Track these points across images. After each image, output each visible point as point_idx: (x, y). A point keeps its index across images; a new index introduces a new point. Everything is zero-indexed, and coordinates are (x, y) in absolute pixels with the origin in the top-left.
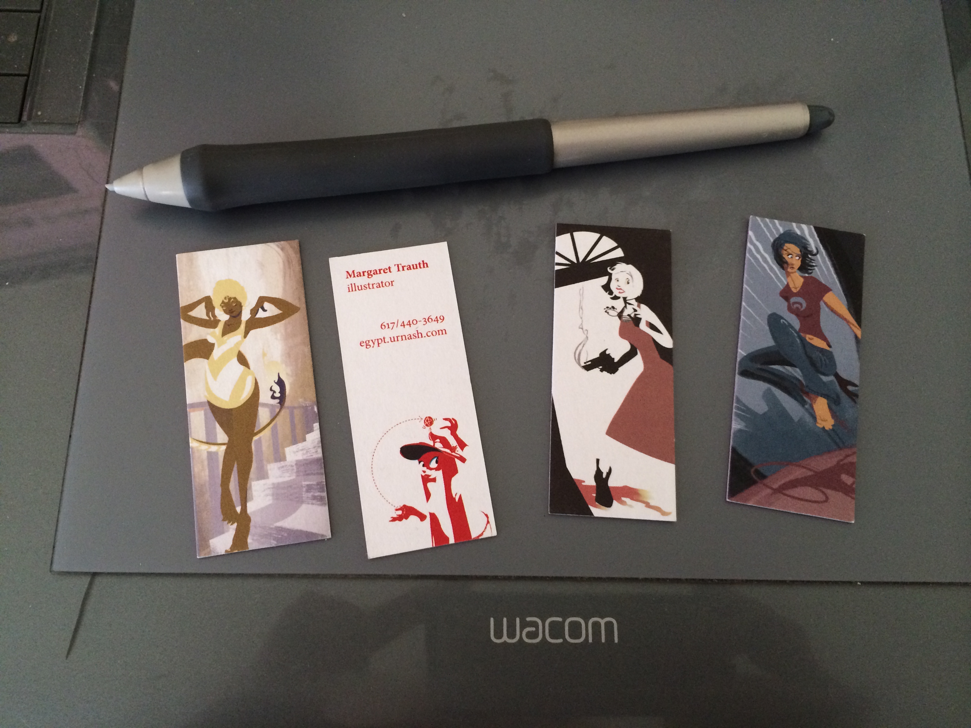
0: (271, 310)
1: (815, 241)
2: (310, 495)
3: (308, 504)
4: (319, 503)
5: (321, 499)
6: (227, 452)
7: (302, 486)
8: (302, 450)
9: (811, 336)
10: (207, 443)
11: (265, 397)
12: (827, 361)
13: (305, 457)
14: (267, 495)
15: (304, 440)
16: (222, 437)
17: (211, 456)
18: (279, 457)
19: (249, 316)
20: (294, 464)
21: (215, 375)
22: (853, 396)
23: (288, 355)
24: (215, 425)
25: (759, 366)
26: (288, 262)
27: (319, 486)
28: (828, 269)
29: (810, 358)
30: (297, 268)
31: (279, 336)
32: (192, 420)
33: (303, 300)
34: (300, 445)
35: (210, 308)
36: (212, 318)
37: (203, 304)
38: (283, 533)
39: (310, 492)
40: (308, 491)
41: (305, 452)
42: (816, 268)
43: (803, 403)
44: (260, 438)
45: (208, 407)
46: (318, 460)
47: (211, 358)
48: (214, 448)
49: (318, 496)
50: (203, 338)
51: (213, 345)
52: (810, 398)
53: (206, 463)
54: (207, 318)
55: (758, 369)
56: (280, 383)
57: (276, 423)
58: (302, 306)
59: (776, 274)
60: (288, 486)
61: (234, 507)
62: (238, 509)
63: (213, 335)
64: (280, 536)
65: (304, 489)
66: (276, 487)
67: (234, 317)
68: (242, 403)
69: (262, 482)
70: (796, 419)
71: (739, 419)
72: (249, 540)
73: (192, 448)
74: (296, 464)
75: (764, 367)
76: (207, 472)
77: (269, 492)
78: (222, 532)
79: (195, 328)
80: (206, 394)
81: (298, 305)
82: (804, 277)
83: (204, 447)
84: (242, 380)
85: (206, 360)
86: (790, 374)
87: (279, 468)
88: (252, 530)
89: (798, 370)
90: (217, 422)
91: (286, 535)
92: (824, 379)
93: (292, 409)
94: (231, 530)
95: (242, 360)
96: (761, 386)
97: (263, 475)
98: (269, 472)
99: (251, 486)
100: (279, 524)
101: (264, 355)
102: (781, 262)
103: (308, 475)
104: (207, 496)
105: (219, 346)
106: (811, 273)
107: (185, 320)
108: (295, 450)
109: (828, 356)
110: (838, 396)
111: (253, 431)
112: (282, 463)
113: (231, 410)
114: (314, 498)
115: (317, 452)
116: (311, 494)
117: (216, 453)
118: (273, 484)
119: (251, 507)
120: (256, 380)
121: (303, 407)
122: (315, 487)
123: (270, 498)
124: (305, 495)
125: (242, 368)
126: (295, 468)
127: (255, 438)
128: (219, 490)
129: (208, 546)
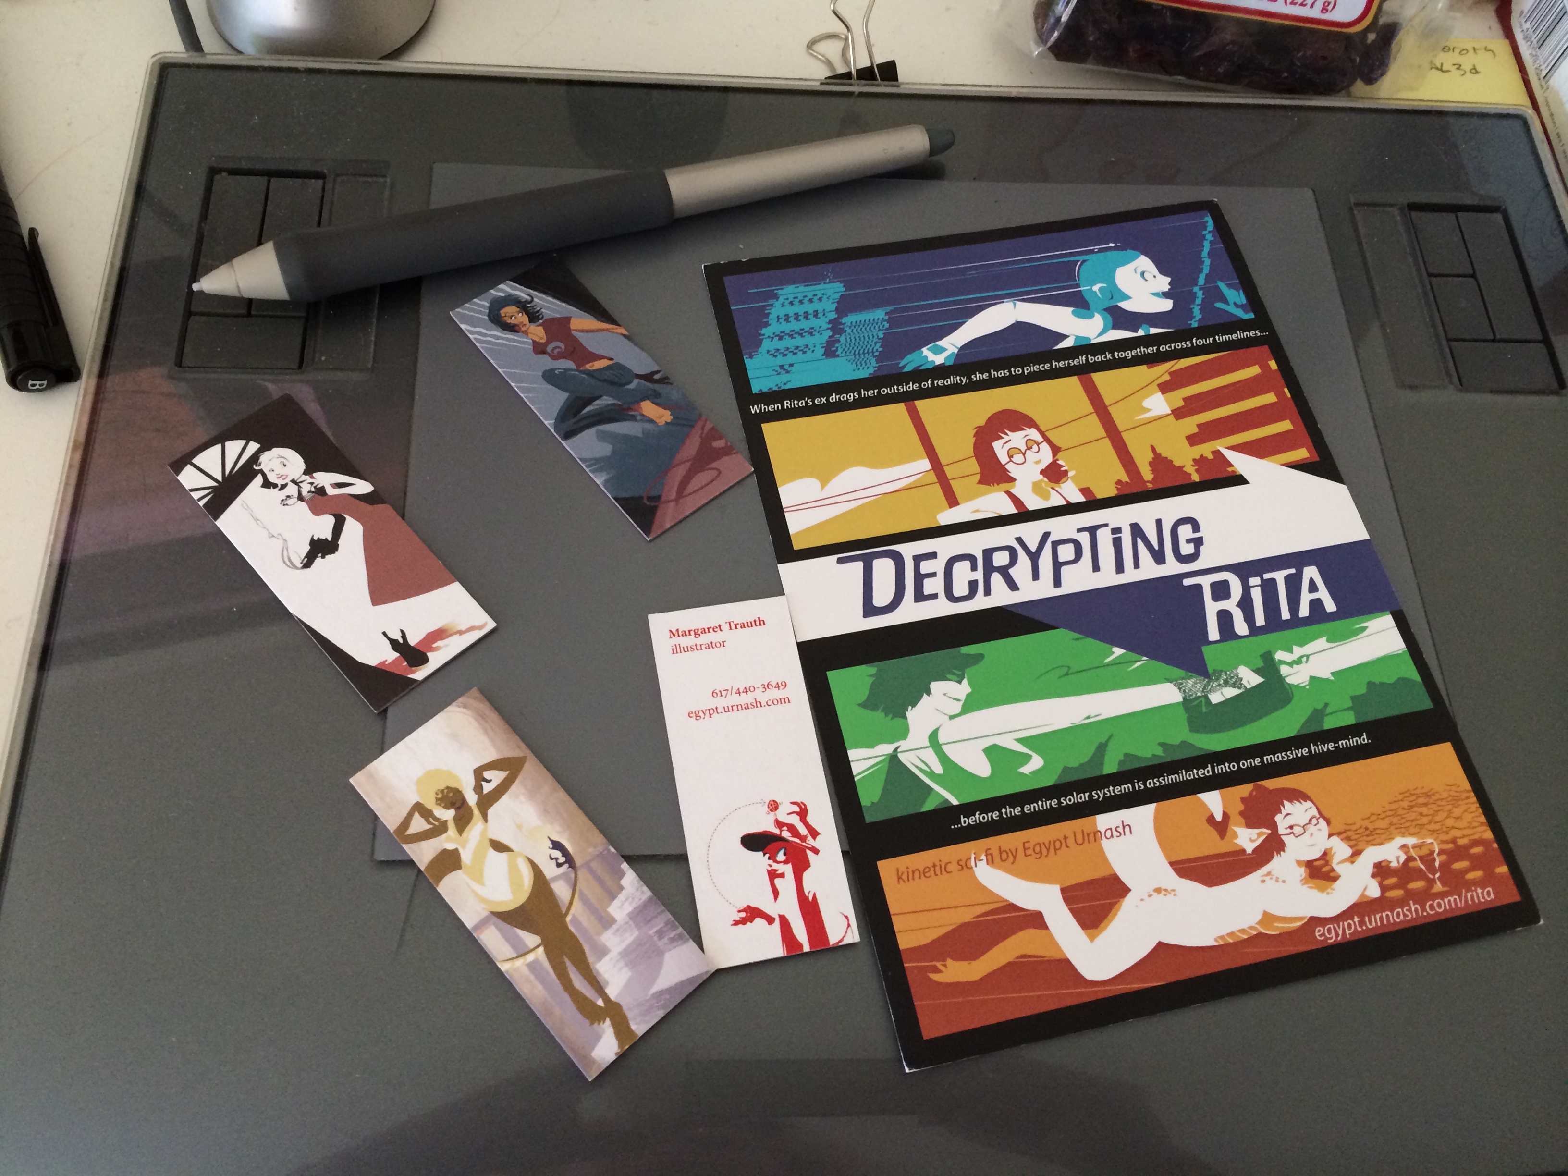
0: (496, 777)
1: (521, 291)
2: (666, 940)
3: (670, 950)
4: (680, 942)
5: (680, 937)
6: (547, 952)
7: (652, 937)
8: (626, 900)
9: (591, 364)
10: (520, 956)
11: (550, 870)
12: (621, 372)
13: (634, 905)
14: (621, 969)
15: (622, 888)
16: (531, 939)
17: (533, 967)
18: (607, 922)
19: (476, 797)
20: (627, 919)
21: (480, 880)
22: (664, 380)
23: (546, 811)
24: (515, 933)
25: (573, 420)
26: (481, 717)
27: (669, 926)
28: (552, 303)
29: (605, 381)
30: (494, 716)
31: (522, 798)
32: (486, 943)
33: (523, 746)
34: (621, 897)
35: (426, 814)
36: (437, 823)
37: (417, 815)
38: (663, 997)
39: (663, 938)
40: (660, 938)
41: (630, 900)
42: (543, 310)
43: (633, 418)
44: (574, 916)
45: (495, 919)
46: (650, 900)
47: (463, 865)
48: (530, 957)
49: (675, 936)
50: (440, 849)
51: (456, 850)
52: (635, 410)
53: (532, 977)
54: (431, 826)
55: (574, 423)
56: (556, 845)
57: (580, 890)
58: (528, 753)
59: (515, 341)
60: (637, 945)
61: (594, 1004)
62: (600, 1002)
63: (449, 840)
64: (662, 1002)
65: (656, 938)
66: (625, 954)
67: (459, 808)
68: (530, 891)
69: (607, 958)
70: (640, 435)
71: (597, 474)
72: (633, 1027)
73: (507, 971)
74: (631, 918)
75: (578, 417)
76: (540, 987)
77: (622, 964)
78: (598, 1038)
79: (425, 844)
80: (483, 906)
81: (521, 755)
82: (540, 325)
83: (519, 962)
84: (513, 868)
85: (459, 871)
86: (604, 406)
87: (615, 933)
88: (630, 1015)
89: (605, 397)
90: (516, 927)
91: (668, 997)
92: (632, 386)
93: (587, 864)
94: (607, 1030)
95: (499, 847)
96: (589, 434)
97: (603, 952)
98: (607, 944)
99: (597, 971)
100: (654, 990)
101: (520, 827)
102: (511, 328)
103: (649, 921)
104: (557, 1011)
105: (464, 847)
106: (543, 317)
107: (407, 843)
108: (619, 904)
109: (618, 366)
110: (655, 391)
111: (561, 913)
112: (615, 927)
113: (522, 905)
114: (672, 940)
115: (643, 892)
116: (666, 938)
117: (536, 961)
118: (620, 953)
119: (612, 992)
120: (529, 859)
121: (598, 856)
122: (666, 929)
123: (626, 970)
124: (660, 944)
125: (504, 856)
126: (631, 923)
127: (568, 919)
128: (566, 997)
129: (593, 1061)
